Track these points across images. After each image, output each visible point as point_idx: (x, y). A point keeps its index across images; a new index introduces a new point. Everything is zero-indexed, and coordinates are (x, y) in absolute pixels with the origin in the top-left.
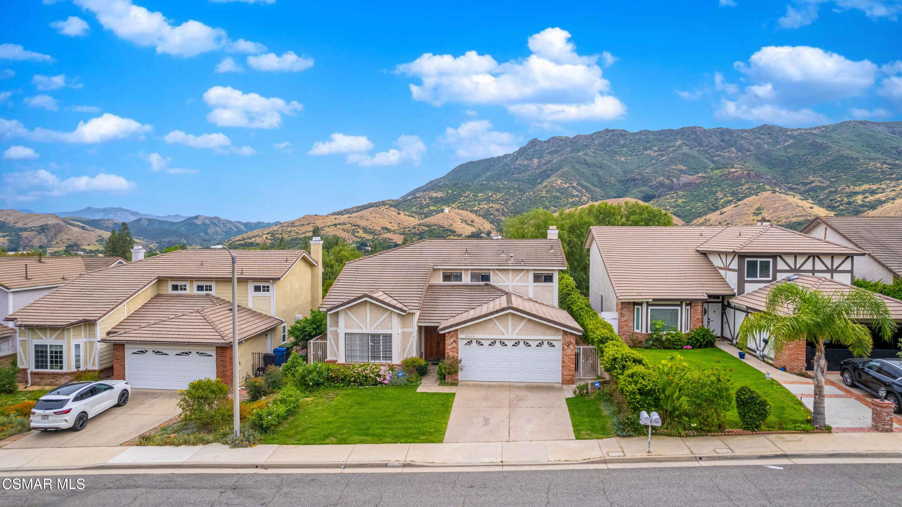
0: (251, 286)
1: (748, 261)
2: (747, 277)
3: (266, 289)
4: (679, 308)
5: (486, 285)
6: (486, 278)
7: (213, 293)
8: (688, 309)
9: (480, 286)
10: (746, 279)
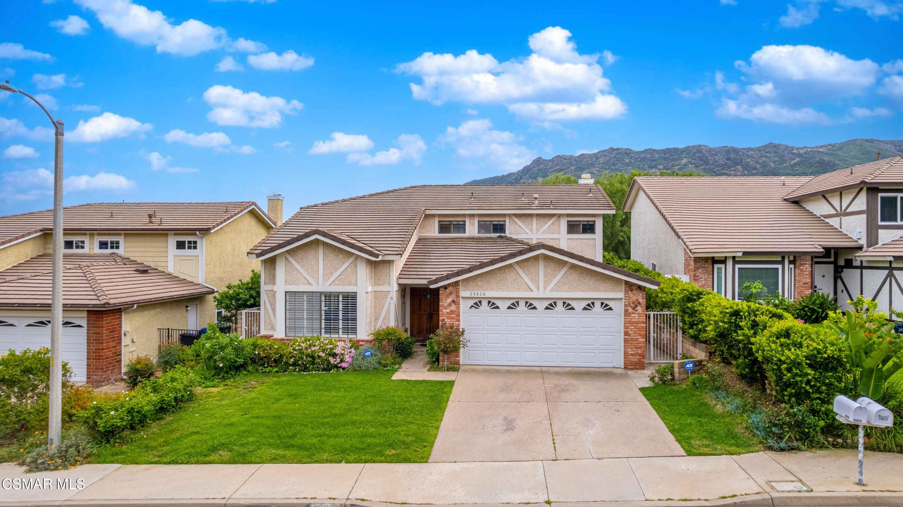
0: (172, 241)
1: (882, 198)
2: (882, 220)
3: (193, 245)
4: (780, 267)
5: (500, 237)
6: (499, 228)
7: (121, 251)
8: (791, 268)
9: (490, 238)
10: (880, 223)
